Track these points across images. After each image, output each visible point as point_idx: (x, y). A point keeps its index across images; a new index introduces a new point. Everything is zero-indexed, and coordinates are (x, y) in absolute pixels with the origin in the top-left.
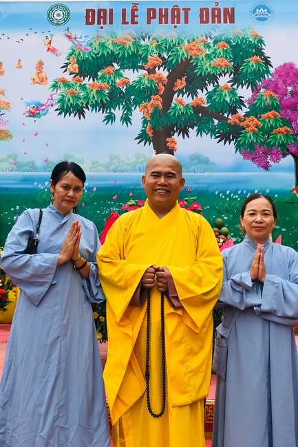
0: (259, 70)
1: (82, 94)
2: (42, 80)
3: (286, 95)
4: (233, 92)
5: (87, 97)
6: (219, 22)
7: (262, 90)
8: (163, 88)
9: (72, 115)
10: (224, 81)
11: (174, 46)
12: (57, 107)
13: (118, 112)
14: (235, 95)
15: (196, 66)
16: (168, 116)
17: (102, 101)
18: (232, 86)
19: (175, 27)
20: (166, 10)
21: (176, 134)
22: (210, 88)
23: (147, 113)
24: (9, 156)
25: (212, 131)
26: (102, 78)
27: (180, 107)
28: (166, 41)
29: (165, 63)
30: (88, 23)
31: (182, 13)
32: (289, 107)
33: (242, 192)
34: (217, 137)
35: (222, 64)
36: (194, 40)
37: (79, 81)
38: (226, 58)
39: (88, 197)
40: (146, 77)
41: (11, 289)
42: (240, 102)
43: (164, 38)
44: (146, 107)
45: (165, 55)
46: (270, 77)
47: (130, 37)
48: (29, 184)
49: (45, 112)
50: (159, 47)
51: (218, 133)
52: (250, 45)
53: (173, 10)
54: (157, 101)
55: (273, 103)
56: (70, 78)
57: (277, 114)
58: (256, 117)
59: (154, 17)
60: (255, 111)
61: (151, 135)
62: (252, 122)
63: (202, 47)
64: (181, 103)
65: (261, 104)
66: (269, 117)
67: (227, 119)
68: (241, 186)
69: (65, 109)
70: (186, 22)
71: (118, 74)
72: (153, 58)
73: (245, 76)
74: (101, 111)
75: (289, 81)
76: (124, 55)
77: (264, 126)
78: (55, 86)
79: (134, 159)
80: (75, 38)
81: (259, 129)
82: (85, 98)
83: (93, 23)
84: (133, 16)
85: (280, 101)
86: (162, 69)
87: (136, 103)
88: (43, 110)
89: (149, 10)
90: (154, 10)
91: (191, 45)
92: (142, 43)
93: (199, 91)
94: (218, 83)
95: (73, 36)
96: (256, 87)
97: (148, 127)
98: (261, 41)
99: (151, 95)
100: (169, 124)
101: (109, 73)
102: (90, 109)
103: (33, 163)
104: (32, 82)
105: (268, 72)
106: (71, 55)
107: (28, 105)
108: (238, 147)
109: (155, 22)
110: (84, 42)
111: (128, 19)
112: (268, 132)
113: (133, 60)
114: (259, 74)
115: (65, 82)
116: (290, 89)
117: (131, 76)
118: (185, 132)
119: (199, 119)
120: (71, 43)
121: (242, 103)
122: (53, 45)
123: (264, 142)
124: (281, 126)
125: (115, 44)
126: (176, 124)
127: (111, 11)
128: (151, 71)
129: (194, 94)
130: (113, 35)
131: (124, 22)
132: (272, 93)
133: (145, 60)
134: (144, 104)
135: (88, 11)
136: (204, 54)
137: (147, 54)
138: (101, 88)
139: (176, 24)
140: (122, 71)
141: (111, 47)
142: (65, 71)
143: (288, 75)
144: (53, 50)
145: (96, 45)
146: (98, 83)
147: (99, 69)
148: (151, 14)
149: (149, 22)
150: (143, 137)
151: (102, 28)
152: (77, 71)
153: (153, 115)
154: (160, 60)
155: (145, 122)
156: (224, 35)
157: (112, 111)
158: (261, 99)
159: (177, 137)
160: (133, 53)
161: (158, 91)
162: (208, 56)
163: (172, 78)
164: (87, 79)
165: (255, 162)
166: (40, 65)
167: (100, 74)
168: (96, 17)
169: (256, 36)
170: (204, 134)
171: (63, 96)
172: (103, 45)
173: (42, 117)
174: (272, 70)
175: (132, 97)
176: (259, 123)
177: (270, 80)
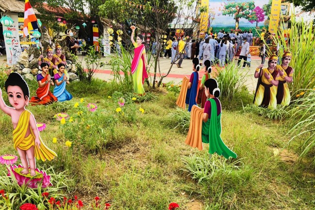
0: (253, 7)
1: (226, 12)
2: (220, 10)
7: (253, 11)
8: (238, 11)
9: (224, 15)
10: (248, 9)
12: (222, 14)
13: (231, 15)
15: (243, 7)
16: (238, 15)
17: (229, 13)
24: (215, 22)
28: (239, 3)
38: (248, 6)
40: (236, 9)
42: (250, 13)
45: (239, 5)
48: (218, 26)
49: (220, 15)
51: (246, 18)
52: (252, 3)
54: (237, 13)
55: (255, 13)
60: (252, 14)
62: (251, 16)
64: (241, 13)
66: (254, 16)
67: (247, 16)
72: (237, 6)
73: (251, 8)
74: (228, 15)
76: (232, 6)
79: (232, 22)
91: (243, 4)
92: (235, 3)
93: (244, 11)
98: (254, 3)
101: (230, 9)
103: (218, 23)
106: (225, 6)
107: (218, 14)
108: (248, 20)
110: (227, 4)
112: (253, 18)
113: (234, 6)
115: (223, 10)
116: (258, 10)
118: (241, 18)
119: (243, 16)
125: (231, 4)
130: (231, 2)
132: (255, 11)
134: (235, 13)
136: (245, 5)
140: (232, 8)
142: (224, 8)
143: (257, 8)
146: (228, 10)
150: (234, 18)
151: (229, 1)
153: (236, 15)
159: (239, 18)
163: (239, 9)
170: (244, 18)
171: (223, 12)
172: (229, 4)
174: (255, 7)
175: (233, 12)
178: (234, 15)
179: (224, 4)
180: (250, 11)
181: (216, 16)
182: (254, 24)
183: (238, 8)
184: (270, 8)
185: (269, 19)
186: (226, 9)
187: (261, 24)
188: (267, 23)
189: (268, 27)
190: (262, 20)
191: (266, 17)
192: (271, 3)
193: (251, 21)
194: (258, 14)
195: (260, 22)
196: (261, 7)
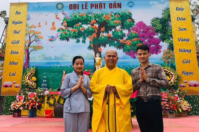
0: (131, 24)
1: (68, 33)
3: (140, 32)
4: (121, 32)
5: (70, 34)
6: (116, 8)
7: (132, 31)
8: (97, 31)
9: (65, 40)
10: (118, 28)
11: (100, 16)
12: (59, 38)
13: (81, 39)
14: (122, 33)
15: (108, 23)
16: (99, 40)
17: (75, 35)
18: (121, 29)
19: (101, 10)
20: (97, 4)
21: (102, 46)
22: (113, 30)
23: (91, 39)
24: (43, 55)
25: (115, 45)
26: (75, 27)
27: (103, 37)
28: (97, 15)
29: (97, 22)
30: (70, 9)
31: (103, 5)
32: (142, 37)
33: (126, 67)
34: (116, 47)
35: (117, 22)
36: (107, 14)
37: (67, 29)
38: (119, 20)
39: (70, 69)
40: (91, 27)
41: (43, 103)
42: (124, 35)
43: (97, 13)
44: (91, 37)
45: (97, 19)
46: (134, 26)
47: (85, 14)
48: (49, 65)
49: (55, 39)
50: (95, 17)
51: (116, 46)
52: (127, 15)
53: (100, 4)
54: (95, 35)
55: (136, 35)
56: (64, 28)
57: (138, 39)
58: (130, 40)
59: (93, 7)
60: (130, 38)
61: (93, 47)
62: (129, 42)
63: (110, 16)
64: (103, 35)
65: (132, 35)
66: (135, 40)
67: (120, 41)
68: (125, 64)
69: (62, 38)
70: (104, 8)
71: (81, 26)
72: (93, 20)
73: (126, 26)
74: (75, 39)
75: (141, 28)
76: (83, 19)
77: (133, 43)
78: (59, 31)
79: (87, 55)
80: (66, 14)
81: (131, 44)
82: (69, 34)
83: (72, 9)
84: (86, 6)
85: (138, 35)
86: (96, 24)
87: (87, 36)
88: (54, 39)
89: (91, 4)
90: (93, 4)
91: (106, 16)
92: (89, 15)
93: (109, 31)
94: (116, 28)
95: (65, 14)
96: (130, 30)
97: (92, 44)
98: (131, 14)
99: (92, 33)
100: (99, 43)
101: (78, 26)
102: (71, 38)
103: (51, 57)
104: (50, 29)
105: (134, 24)
106: (64, 20)
107: (49, 37)
108: (124, 51)
109: (93, 8)
110: (69, 15)
111: (84, 7)
112: (135, 45)
113: (86, 21)
114: (130, 25)
115: (62, 29)
116: (142, 30)
117: (86, 27)
118: (105, 46)
119: (110, 41)
120: (64, 16)
121: (125, 35)
122: (58, 16)
123: (133, 49)
124: (139, 43)
125: (79, 16)
126: (102, 43)
127: (78, 5)
128: (92, 25)
129: (108, 32)
130: (79, 13)
131: (83, 8)
132: (135, 32)
133: (90, 21)
134: (90, 36)
135: (70, 5)
136: (111, 19)
137: (91, 19)
138: (75, 31)
139: (101, 9)
140: (82, 25)
141: (78, 17)
142: (62, 25)
143: (141, 25)
144: (58, 18)
145: (73, 16)
146: (74, 29)
147: (74, 24)
148: (92, 5)
149: (91, 8)
150: (90, 48)
151: (75, 10)
152: (66, 25)
153: (93, 40)
154: (96, 21)
155: (90, 42)
156: (118, 12)
157: (79, 39)
158: (131, 34)
159: (102, 48)
160: (86, 19)
161: (95, 32)
162: (112, 19)
163: (100, 27)
164: (70, 28)
165: (131, 56)
166: (53, 23)
167: (74, 26)
168: (73, 6)
169: (129, 12)
170: (111, 46)
171: (62, 34)
172: (75, 16)
173: (54, 41)
174: (135, 24)
175: (86, 34)
176: (131, 42)
177: (134, 27)
178: (88, 40)
179: (62, 17)
180: (126, 32)
181: (44, 42)
183: (97, 25)
184: (168, 25)
185: (171, 47)
186: (68, 26)
188: (170, 57)
189: (173, 67)
190: (157, 50)
191: (164, 45)
192: (169, 16)
194: (143, 37)
195: (154, 56)
196: (148, 24)
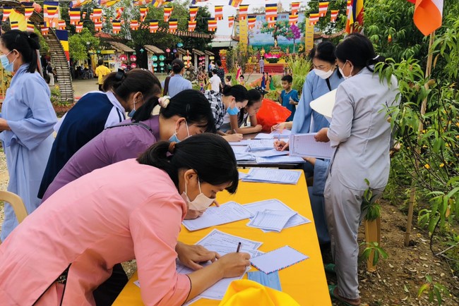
0: (289, 25)
1: (264, 30)
2: (258, 28)
4: (285, 29)
8: (275, 29)
9: (263, 33)
10: (284, 27)
12: (261, 32)
13: (269, 33)
15: (280, 25)
16: (276, 33)
17: (267, 31)
24: (254, 40)
25: (282, 35)
27: (278, 31)
35: (284, 25)
46: (291, 26)
48: (257, 44)
54: (275, 31)
60: (288, 32)
66: (290, 33)
67: (284, 33)
73: (287, 26)
74: (267, 33)
79: (271, 40)
85: (292, 30)
93: (281, 29)
96: (289, 28)
97: (273, 35)
101: (268, 27)
102: (265, 32)
103: (257, 41)
107: (256, 32)
112: (290, 35)
115: (261, 28)
116: (293, 28)
118: (278, 35)
134: (273, 31)
138: (267, 29)
143: (293, 26)
147: (266, 26)
153: (274, 33)
158: (289, 30)
162: (282, 23)
163: (277, 27)
171: (261, 30)
173: (258, 34)
175: (271, 30)
178: (272, 33)
179: (261, 23)
180: (287, 29)
181: (255, 34)
182: (291, 42)
184: (304, 26)
185: (304, 36)
186: (264, 27)
187: (298, 40)
188: (303, 39)
189: (304, 44)
190: (299, 37)
191: (302, 35)
193: (289, 38)
194: (294, 31)
196: (296, 25)
